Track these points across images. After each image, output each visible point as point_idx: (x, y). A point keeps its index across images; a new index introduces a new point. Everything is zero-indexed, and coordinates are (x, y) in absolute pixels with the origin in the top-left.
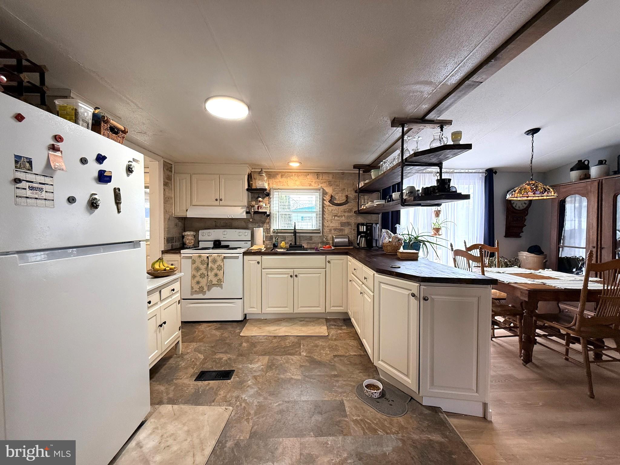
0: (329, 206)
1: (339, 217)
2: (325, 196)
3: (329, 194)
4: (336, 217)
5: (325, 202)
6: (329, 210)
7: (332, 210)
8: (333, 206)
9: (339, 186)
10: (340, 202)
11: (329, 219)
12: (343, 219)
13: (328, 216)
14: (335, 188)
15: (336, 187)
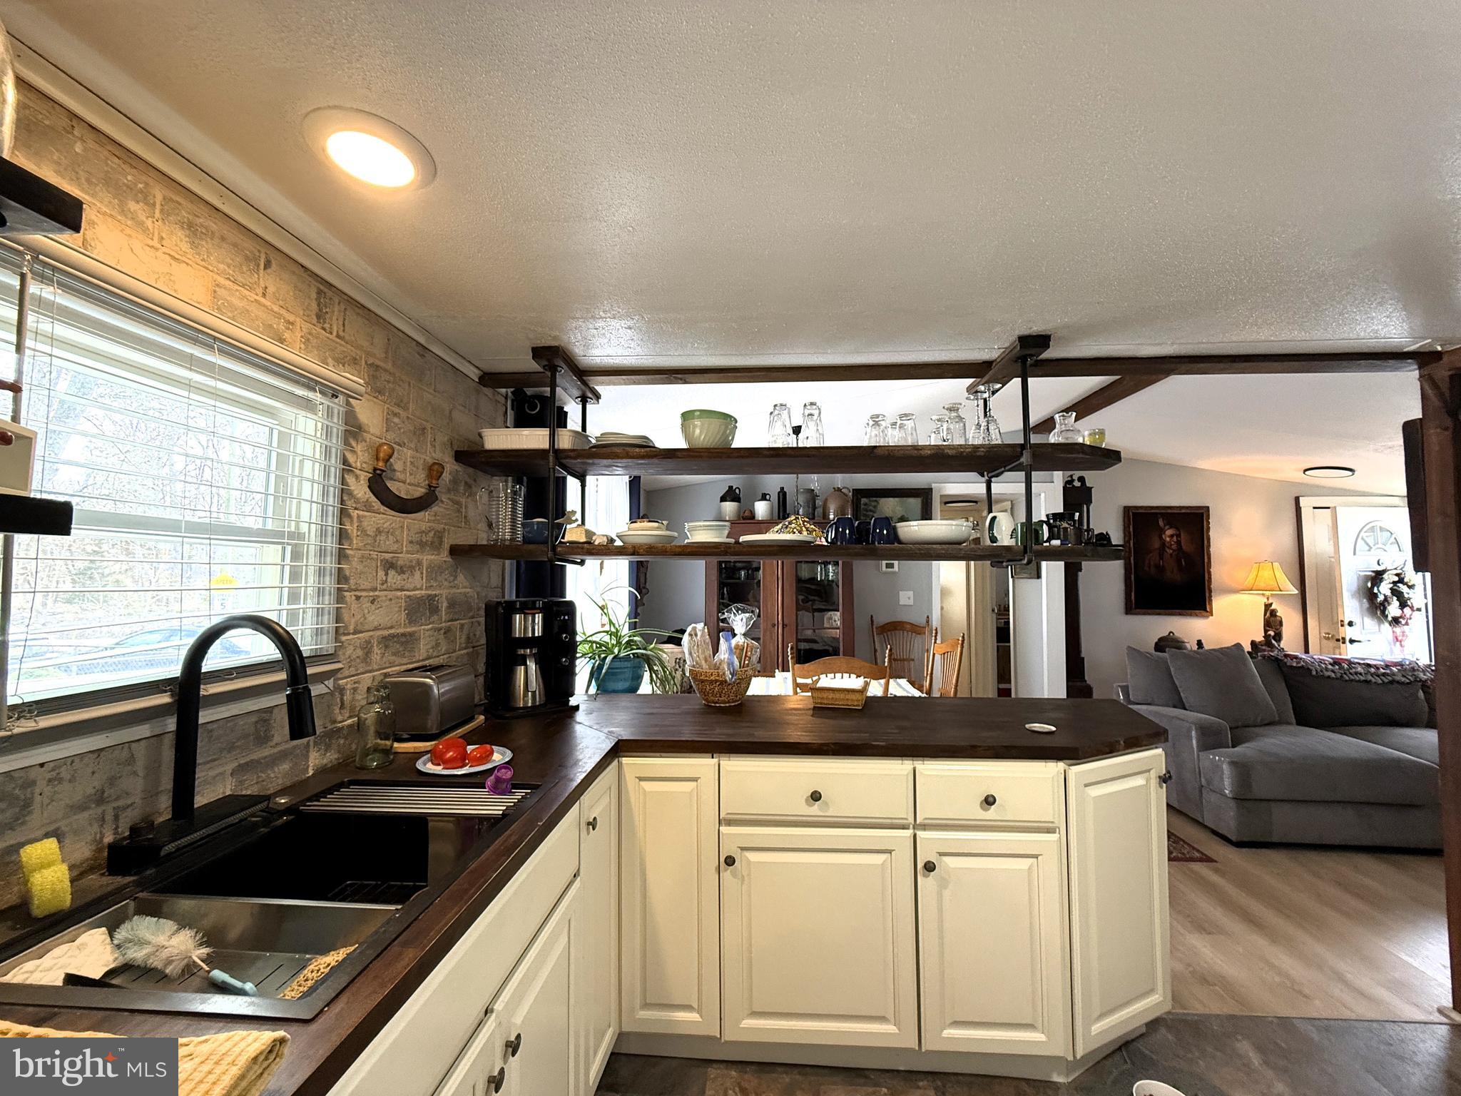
0: (368, 507)
1: (401, 571)
2: (354, 444)
3: (367, 436)
4: (392, 573)
5: (350, 479)
6: (364, 531)
7: (379, 531)
8: (383, 508)
9: (405, 408)
10: (407, 492)
11: (366, 585)
12: (418, 584)
13: (360, 567)
14: (395, 415)
15: (396, 410)
